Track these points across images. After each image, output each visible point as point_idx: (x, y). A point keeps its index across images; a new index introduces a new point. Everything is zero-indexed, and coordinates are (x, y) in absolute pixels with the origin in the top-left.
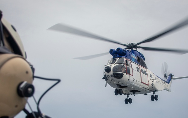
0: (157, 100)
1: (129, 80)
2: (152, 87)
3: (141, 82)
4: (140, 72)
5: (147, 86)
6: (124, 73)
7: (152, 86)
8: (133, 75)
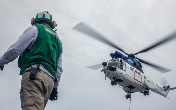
0: (148, 94)
1: (121, 73)
2: (144, 84)
3: (134, 78)
4: (133, 71)
5: (140, 83)
6: (117, 68)
8: (125, 71)
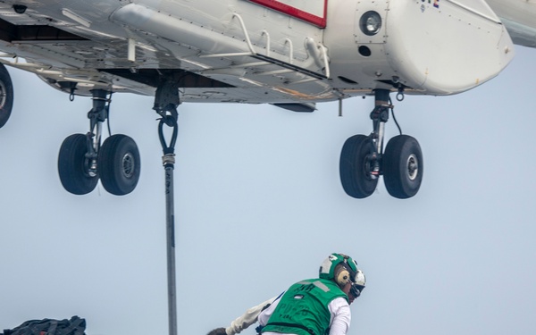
0: (401, 189)
2: (364, 51)
7: (364, 40)
